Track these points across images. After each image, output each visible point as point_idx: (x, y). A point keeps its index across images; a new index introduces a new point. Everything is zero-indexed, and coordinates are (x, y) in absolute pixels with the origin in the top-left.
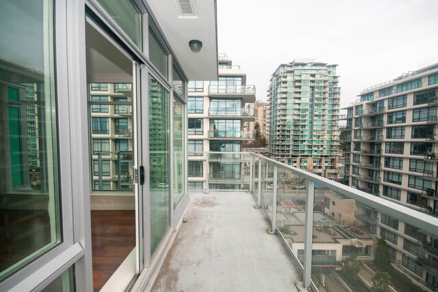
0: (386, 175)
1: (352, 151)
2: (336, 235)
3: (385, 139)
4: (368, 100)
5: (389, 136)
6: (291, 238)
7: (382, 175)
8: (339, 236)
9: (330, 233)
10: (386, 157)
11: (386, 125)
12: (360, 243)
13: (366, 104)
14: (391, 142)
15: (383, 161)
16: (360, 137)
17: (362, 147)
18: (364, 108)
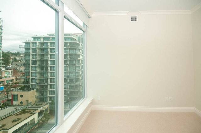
0: (51, 74)
1: (31, 65)
2: (31, 111)
3: (49, 59)
4: (39, 41)
5: (51, 58)
6: (3, 129)
7: (49, 74)
8: (32, 111)
9: (27, 112)
10: (50, 67)
11: (49, 53)
12: (44, 108)
13: (39, 43)
14: (52, 60)
15: (49, 68)
16: (36, 58)
17: (38, 63)
18: (38, 44)
